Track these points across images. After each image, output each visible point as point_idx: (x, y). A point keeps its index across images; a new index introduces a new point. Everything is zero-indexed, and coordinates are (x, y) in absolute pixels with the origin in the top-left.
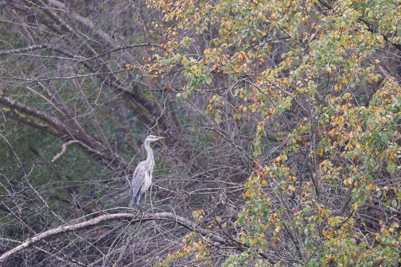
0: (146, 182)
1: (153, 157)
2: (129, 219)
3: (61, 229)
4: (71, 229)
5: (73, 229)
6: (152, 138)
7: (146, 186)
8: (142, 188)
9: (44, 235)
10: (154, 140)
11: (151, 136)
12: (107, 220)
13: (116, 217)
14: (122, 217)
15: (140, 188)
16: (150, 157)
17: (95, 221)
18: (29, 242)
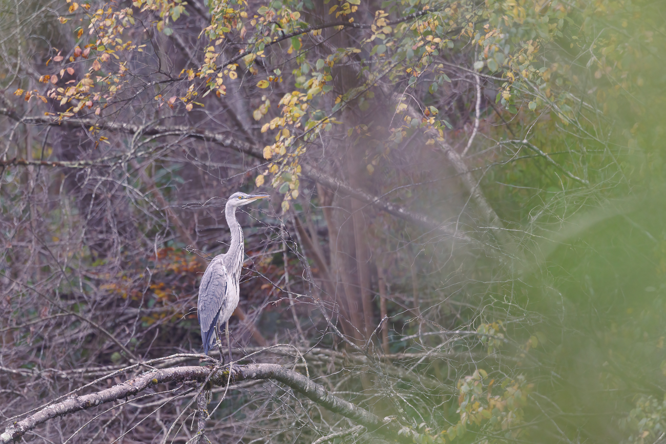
0: (230, 299)
1: (242, 244)
2: (200, 378)
3: (74, 402)
4: (92, 401)
5: (97, 402)
6: (242, 198)
7: (228, 308)
8: (221, 312)
9: (43, 416)
10: (246, 202)
11: (238, 194)
12: (160, 381)
13: (175, 373)
14: (187, 374)
15: (218, 314)
16: (237, 243)
17: (136, 383)
18: (13, 432)
